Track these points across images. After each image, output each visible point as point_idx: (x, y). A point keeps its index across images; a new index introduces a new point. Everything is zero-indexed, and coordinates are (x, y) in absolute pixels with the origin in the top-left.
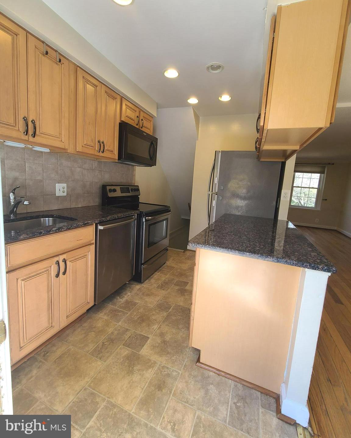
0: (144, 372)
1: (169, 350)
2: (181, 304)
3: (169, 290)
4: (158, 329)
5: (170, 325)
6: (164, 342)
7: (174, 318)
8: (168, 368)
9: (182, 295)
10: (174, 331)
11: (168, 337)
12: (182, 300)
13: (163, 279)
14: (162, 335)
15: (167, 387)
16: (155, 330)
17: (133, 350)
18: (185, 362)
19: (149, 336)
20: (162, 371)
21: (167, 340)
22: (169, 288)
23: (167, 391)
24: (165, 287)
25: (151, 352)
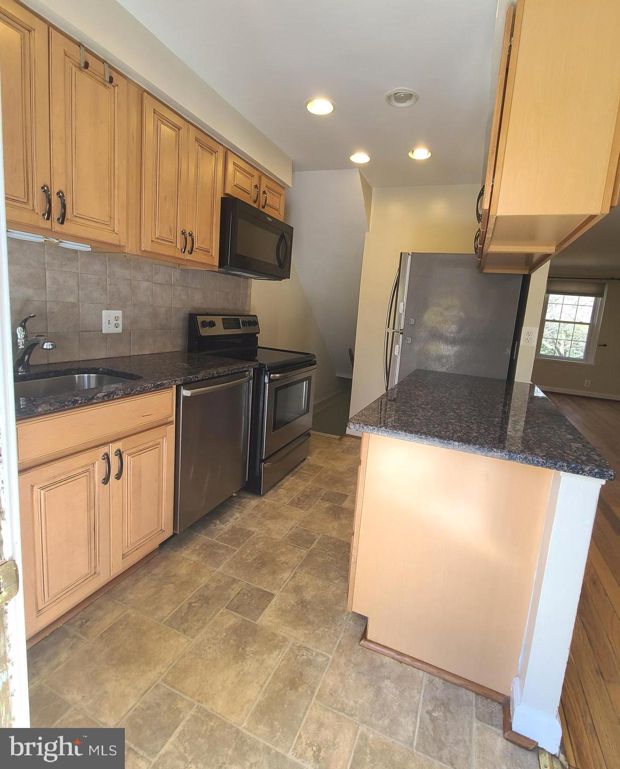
0: (265, 656)
1: (311, 617)
2: (334, 534)
3: (312, 510)
4: (290, 580)
5: (313, 572)
6: (303, 603)
7: (320, 560)
8: (308, 649)
9: (335, 519)
10: (320, 583)
11: (308, 595)
12: (336, 527)
13: (301, 488)
14: (297, 590)
15: (306, 683)
16: (285, 582)
17: (245, 618)
18: (340, 638)
19: (274, 592)
20: (297, 655)
21: (308, 600)
22: (311, 506)
23: (307, 690)
24: (305, 503)
25: (277, 620)
